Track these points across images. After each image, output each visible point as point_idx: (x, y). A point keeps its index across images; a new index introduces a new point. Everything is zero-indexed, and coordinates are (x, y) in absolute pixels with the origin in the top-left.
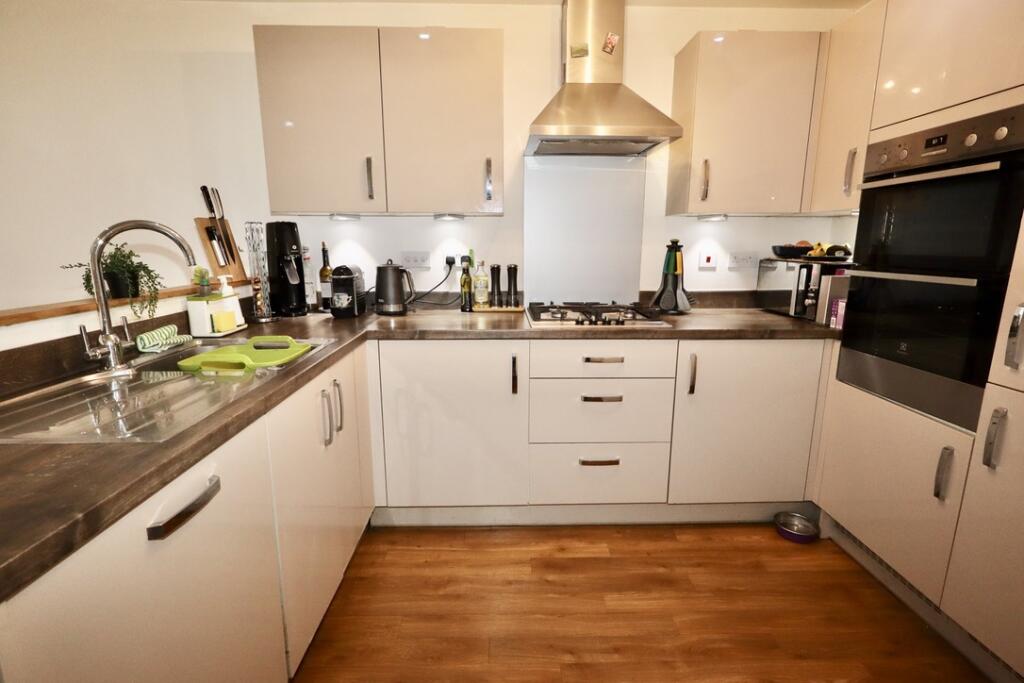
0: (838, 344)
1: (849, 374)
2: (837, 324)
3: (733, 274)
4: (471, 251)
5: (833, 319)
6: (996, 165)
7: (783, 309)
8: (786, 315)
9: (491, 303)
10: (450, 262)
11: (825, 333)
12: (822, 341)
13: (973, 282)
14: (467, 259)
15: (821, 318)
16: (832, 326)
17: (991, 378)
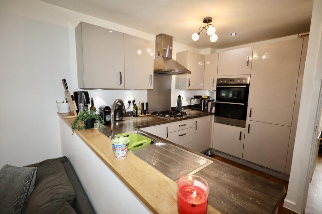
0: (214, 116)
1: (217, 121)
2: (213, 111)
3: (186, 102)
4: (135, 99)
5: (212, 111)
6: (245, 86)
7: (201, 109)
8: (201, 110)
9: (142, 114)
10: (130, 102)
11: (211, 114)
12: (210, 116)
13: (244, 104)
14: (134, 101)
15: (209, 110)
16: (212, 112)
17: (247, 119)
